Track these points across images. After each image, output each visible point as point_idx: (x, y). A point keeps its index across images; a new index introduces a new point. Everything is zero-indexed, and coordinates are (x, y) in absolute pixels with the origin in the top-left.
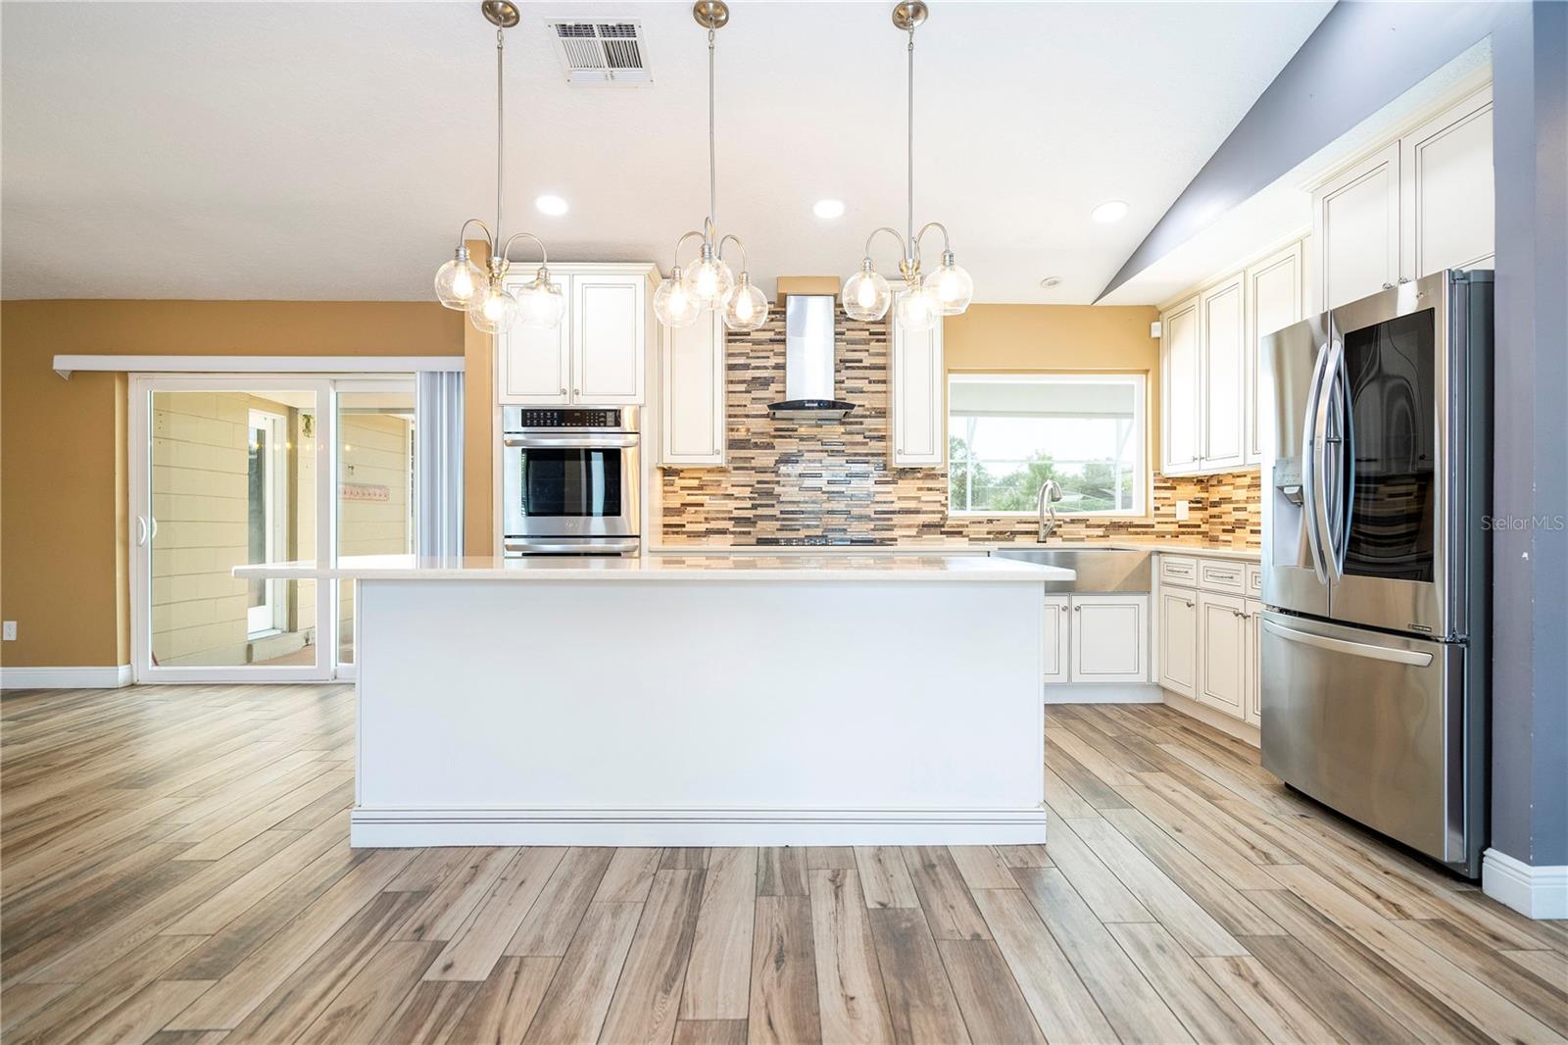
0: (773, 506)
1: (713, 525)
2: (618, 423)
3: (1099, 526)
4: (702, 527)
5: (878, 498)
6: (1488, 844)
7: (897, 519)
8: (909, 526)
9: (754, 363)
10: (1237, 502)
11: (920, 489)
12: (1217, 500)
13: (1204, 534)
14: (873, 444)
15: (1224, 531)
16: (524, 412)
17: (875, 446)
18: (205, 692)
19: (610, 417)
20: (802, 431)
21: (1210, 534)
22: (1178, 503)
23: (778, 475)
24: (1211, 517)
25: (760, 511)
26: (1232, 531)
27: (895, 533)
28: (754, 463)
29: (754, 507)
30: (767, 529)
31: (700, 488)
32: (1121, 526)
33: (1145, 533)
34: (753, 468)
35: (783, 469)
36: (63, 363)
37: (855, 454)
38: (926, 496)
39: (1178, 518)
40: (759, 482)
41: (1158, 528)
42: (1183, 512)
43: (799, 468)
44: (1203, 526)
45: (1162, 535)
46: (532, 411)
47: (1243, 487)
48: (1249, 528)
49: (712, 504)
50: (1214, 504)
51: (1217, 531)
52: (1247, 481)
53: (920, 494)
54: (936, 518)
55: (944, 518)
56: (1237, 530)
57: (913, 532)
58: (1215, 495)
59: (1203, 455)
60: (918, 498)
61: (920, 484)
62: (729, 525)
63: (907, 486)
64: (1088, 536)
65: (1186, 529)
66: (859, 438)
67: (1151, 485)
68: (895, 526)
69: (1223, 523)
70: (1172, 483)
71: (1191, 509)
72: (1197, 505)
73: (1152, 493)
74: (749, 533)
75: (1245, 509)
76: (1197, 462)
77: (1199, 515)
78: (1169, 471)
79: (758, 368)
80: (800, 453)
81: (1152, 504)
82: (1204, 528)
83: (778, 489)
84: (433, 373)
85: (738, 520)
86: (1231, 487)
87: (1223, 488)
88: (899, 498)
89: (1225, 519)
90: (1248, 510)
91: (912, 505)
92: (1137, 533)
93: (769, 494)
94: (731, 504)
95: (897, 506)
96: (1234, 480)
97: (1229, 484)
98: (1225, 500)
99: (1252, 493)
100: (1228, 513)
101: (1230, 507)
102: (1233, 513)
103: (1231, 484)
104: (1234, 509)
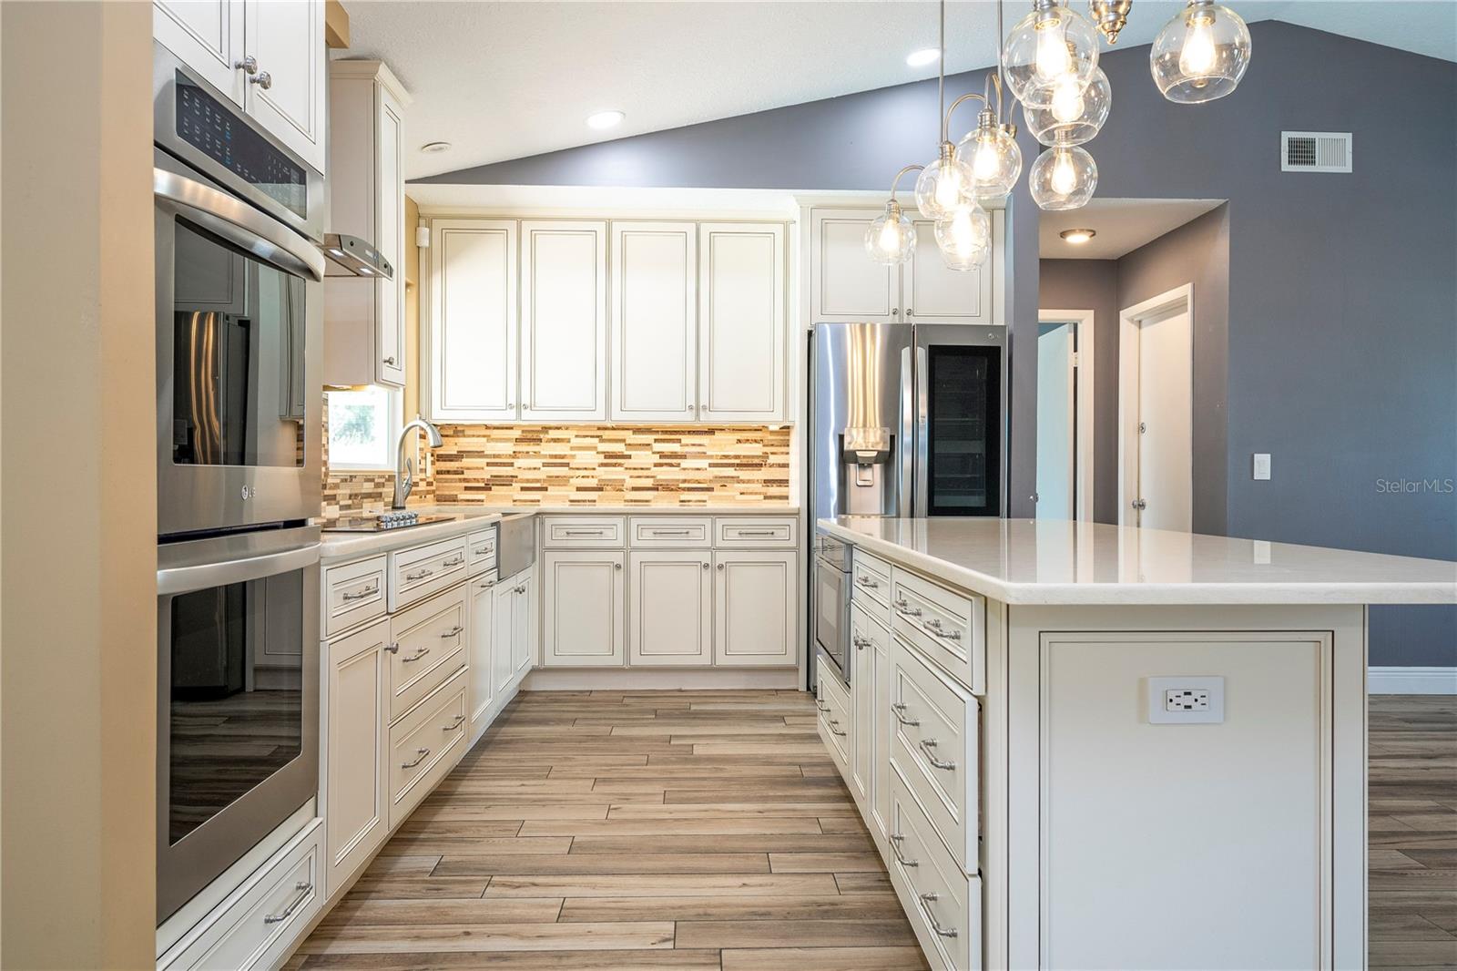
10: (495, 456)
12: (456, 453)
15: (467, 488)
21: (437, 493)
24: (441, 472)
26: (487, 488)
47: (505, 440)
48: (517, 486)
51: (456, 489)
52: (517, 434)
56: (493, 488)
58: (451, 448)
59: (527, 403)
69: (465, 480)
75: (512, 465)
86: (485, 439)
87: (461, 440)
89: (467, 475)
90: (516, 465)
96: (488, 432)
97: (479, 436)
98: (470, 454)
99: (523, 447)
100: (477, 468)
101: (482, 462)
102: (486, 468)
103: (484, 436)
104: (488, 464)
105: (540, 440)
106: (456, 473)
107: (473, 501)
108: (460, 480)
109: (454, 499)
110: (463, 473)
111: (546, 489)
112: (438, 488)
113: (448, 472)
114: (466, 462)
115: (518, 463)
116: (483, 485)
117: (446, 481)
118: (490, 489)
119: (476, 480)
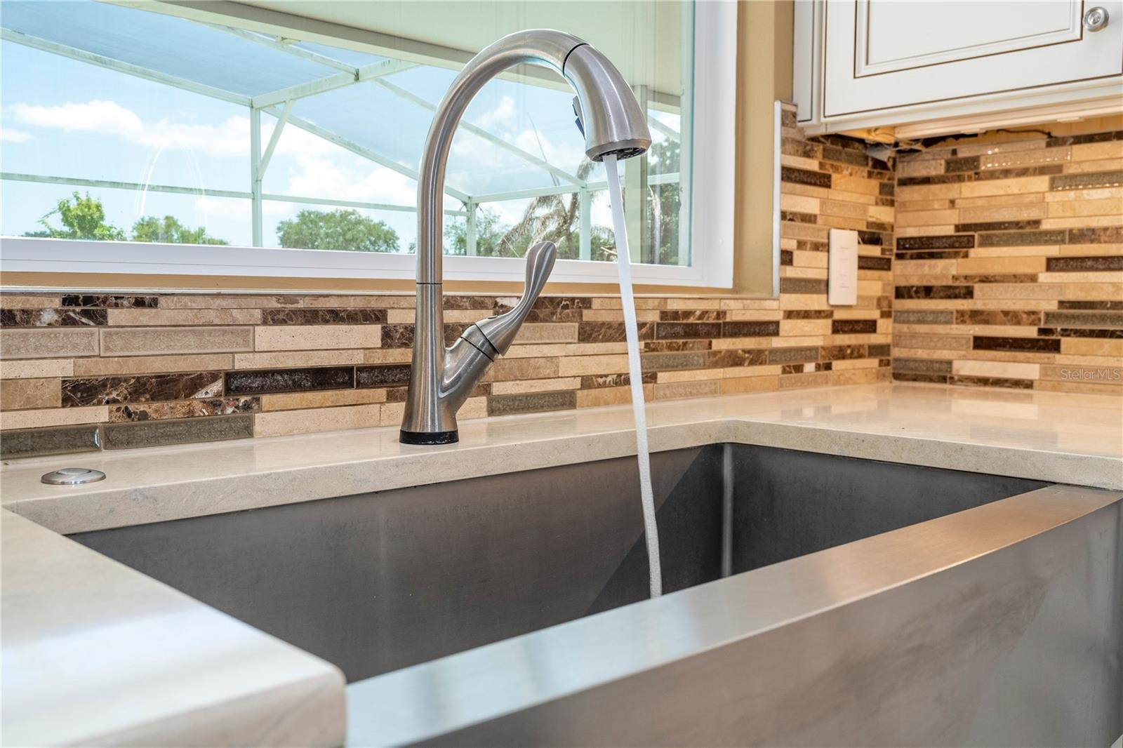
12: (949, 231)
15: (981, 343)
21: (896, 353)
22: (835, 238)
24: (901, 293)
26: (1046, 344)
32: (692, 332)
39: (834, 297)
41: (795, 335)
44: (884, 325)
50: (923, 248)
51: (948, 343)
56: (1066, 342)
58: (937, 216)
64: (588, 382)
65: (848, 337)
69: (977, 316)
70: (822, 161)
72: (873, 248)
73: (775, 197)
81: (776, 239)
82: (885, 332)
86: (1042, 182)
87: (970, 191)
89: (985, 299)
96: (1052, 157)
97: (1023, 172)
98: (992, 232)
100: (1016, 278)
101: (1031, 256)
102: (1045, 277)
103: (1041, 171)
104: (1053, 264)
106: (950, 292)
107: (998, 382)
108: (962, 317)
109: (941, 375)
110: (969, 293)
112: (898, 338)
113: (928, 292)
114: (983, 257)
116: (1031, 332)
117: (922, 318)
118: (1055, 347)
119: (1012, 317)
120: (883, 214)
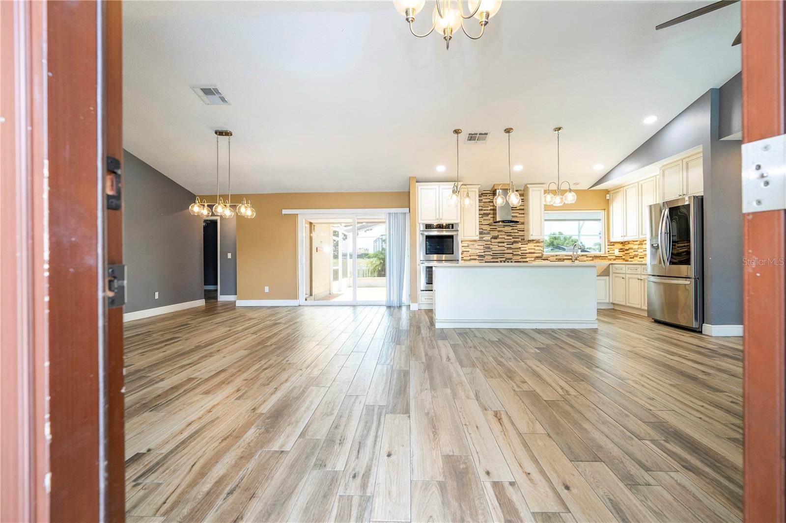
0: (490, 251)
1: (472, 257)
2: (453, 228)
3: (590, 257)
4: (469, 258)
5: (522, 249)
6: (703, 323)
7: (528, 255)
8: (532, 257)
9: (484, 209)
10: (635, 249)
11: (535, 246)
13: (624, 259)
14: (520, 232)
15: (630, 258)
16: (426, 225)
17: (521, 233)
18: (325, 308)
19: (451, 226)
20: (498, 229)
22: (615, 250)
23: (491, 242)
24: (626, 254)
25: (486, 253)
26: (633, 258)
27: (527, 260)
28: (484, 239)
29: (484, 252)
30: (489, 258)
31: (468, 246)
32: (598, 257)
33: (605, 259)
34: (484, 240)
35: (493, 240)
36: (285, 212)
37: (515, 236)
38: (537, 248)
39: (615, 254)
40: (486, 244)
41: (609, 257)
42: (617, 253)
43: (498, 240)
45: (610, 260)
46: (428, 225)
47: (636, 245)
48: (639, 257)
49: (472, 251)
50: (627, 250)
51: (628, 258)
52: (638, 243)
53: (535, 247)
54: (540, 255)
55: (542, 255)
57: (533, 259)
58: (627, 247)
59: (625, 235)
60: (534, 249)
61: (535, 244)
62: (477, 257)
63: (531, 245)
64: (587, 260)
65: (618, 257)
66: (516, 231)
67: (607, 244)
68: (527, 257)
70: (613, 244)
71: (619, 251)
72: (621, 250)
73: (607, 247)
74: (483, 260)
75: (637, 251)
76: (623, 237)
77: (622, 253)
78: (612, 240)
79: (485, 210)
80: (498, 236)
81: (607, 250)
82: (624, 257)
83: (491, 246)
84: (390, 213)
85: (479, 256)
87: (629, 245)
88: (529, 249)
89: (630, 254)
91: (532, 251)
92: (602, 259)
93: (489, 248)
94: (478, 251)
95: (527, 251)
96: (634, 243)
97: (632, 244)
99: (640, 246)
101: (632, 251)
105: (642, 244)
109: (628, 261)
111: (643, 258)
114: (630, 251)
115: (639, 251)
120: (623, 247)
